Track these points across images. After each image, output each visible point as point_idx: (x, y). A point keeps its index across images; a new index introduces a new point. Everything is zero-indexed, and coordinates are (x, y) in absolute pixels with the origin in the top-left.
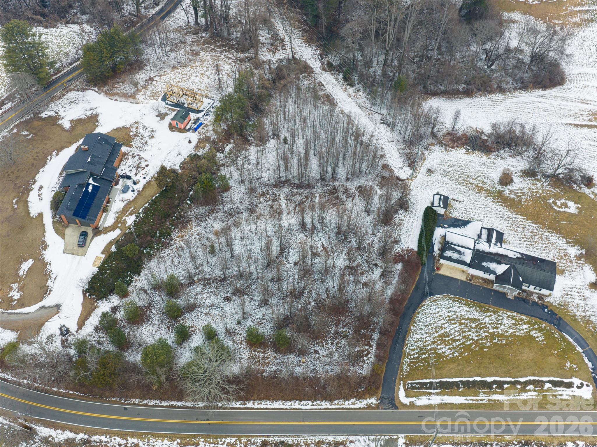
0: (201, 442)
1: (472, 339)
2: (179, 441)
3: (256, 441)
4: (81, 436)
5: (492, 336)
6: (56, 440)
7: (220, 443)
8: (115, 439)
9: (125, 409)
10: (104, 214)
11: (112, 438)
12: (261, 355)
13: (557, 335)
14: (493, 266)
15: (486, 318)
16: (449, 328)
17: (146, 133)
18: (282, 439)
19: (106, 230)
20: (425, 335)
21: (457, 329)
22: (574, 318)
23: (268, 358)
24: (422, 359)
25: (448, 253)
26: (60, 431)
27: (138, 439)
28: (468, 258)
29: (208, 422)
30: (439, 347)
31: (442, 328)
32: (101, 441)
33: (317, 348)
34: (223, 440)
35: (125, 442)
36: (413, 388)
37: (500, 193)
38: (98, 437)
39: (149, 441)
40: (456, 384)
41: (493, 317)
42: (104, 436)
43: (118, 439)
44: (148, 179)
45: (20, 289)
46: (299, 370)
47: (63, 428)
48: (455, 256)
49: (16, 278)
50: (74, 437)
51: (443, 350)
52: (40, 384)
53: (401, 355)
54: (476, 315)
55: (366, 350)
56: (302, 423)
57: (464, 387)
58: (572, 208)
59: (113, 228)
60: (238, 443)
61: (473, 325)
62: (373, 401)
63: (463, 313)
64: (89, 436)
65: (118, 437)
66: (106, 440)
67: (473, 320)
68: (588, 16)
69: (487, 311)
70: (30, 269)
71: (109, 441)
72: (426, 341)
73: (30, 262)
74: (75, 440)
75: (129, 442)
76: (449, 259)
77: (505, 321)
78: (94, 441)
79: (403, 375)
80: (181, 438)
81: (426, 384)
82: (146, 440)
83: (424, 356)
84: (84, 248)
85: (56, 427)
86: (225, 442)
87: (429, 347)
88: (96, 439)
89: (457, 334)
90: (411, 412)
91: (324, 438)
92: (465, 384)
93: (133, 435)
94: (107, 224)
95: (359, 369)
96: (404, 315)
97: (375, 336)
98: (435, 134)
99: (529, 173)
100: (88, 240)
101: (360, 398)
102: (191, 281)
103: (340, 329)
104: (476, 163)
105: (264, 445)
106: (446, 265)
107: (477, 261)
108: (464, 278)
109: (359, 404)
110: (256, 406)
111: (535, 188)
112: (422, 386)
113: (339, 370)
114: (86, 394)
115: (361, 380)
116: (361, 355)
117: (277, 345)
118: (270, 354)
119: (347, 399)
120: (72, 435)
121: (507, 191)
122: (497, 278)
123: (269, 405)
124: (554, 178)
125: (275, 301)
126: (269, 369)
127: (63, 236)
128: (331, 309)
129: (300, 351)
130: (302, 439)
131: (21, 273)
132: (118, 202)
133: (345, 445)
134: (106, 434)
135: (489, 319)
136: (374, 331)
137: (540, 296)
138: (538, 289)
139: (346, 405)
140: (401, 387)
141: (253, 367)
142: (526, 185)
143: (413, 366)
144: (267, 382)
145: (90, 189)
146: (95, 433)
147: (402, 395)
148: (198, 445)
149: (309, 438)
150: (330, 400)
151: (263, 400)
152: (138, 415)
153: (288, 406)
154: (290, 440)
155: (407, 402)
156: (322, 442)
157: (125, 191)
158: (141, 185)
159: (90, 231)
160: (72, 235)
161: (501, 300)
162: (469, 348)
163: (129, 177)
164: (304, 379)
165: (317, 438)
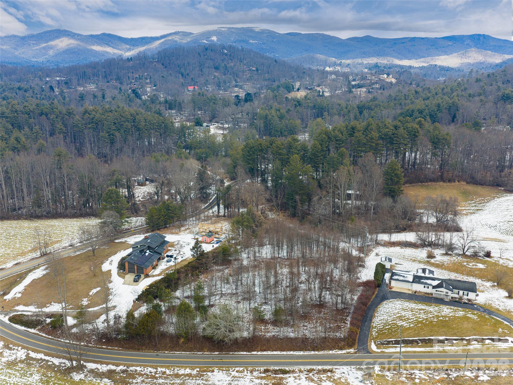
0: (216, 370)
1: (423, 318)
2: (198, 369)
3: (259, 369)
4: (122, 367)
5: (438, 317)
6: (101, 371)
7: (231, 370)
8: (147, 369)
9: (157, 355)
10: (153, 270)
11: (146, 369)
12: (263, 327)
13: (487, 316)
14: (429, 282)
15: (431, 309)
16: (403, 313)
17: (184, 244)
18: (280, 368)
19: (153, 276)
20: (386, 317)
21: (410, 314)
22: (498, 310)
23: (268, 329)
24: (386, 329)
25: (395, 277)
26: (105, 365)
27: (166, 368)
28: (411, 279)
29: (221, 360)
30: (398, 322)
31: (399, 313)
32: (136, 371)
33: (306, 324)
34: (234, 369)
35: (155, 370)
36: (383, 344)
37: (428, 262)
38: (134, 368)
39: (174, 369)
40: (416, 341)
41: (436, 308)
42: (139, 367)
43: (150, 369)
44: (184, 258)
45: (88, 300)
46: (292, 335)
47: (107, 364)
48: (401, 278)
49: (87, 295)
50: (115, 369)
51: (402, 324)
52: (94, 344)
53: (369, 328)
54: (423, 307)
55: (342, 325)
56: (297, 361)
57: (422, 343)
58: (481, 266)
59: (159, 275)
60: (245, 370)
61: (422, 312)
62: (352, 350)
63: (413, 307)
64: (127, 367)
65: (150, 367)
66: (140, 369)
67: (420, 310)
68: (471, 211)
69: (431, 306)
70: (97, 292)
71: (143, 370)
72: (388, 320)
73: (99, 289)
74: (116, 370)
75: (158, 370)
76: (397, 280)
77: (445, 310)
78: (131, 371)
79: (373, 337)
80: (200, 368)
81: (392, 341)
82: (172, 369)
83: (387, 327)
84: (137, 283)
85: (102, 363)
86: (235, 370)
87: (391, 323)
88: (132, 369)
89: (410, 316)
90: (383, 355)
91: (314, 367)
92: (423, 341)
93: (162, 367)
94: (154, 274)
95: (338, 334)
96: (369, 309)
97: (349, 319)
98: (378, 243)
99: (446, 254)
100: (141, 279)
101: (341, 349)
102: (211, 294)
103: (322, 315)
104: (409, 251)
105: (266, 371)
106: (396, 286)
107: (417, 279)
108: (410, 292)
109: (340, 352)
110: (259, 353)
111: (452, 259)
112: (389, 343)
113: (323, 335)
114: (128, 349)
115: (340, 340)
116: (339, 327)
117: (275, 323)
118: (270, 327)
119: (331, 349)
120: (113, 367)
121: (432, 261)
122: (434, 287)
123: (269, 353)
124: (464, 255)
125: (273, 302)
126: (269, 334)
127: (124, 278)
128: (314, 306)
129: (292, 326)
130: (296, 368)
131: (91, 294)
132: (163, 266)
133: (331, 371)
134: (140, 366)
135: (433, 309)
136: (347, 316)
137: (469, 300)
138: (466, 292)
139: (331, 352)
140: (373, 343)
141: (256, 334)
142: (446, 259)
143: (381, 333)
144: (268, 340)
145: (147, 254)
146: (133, 366)
147: (374, 347)
148: (213, 371)
149: (302, 368)
150: (318, 350)
151: (265, 351)
152: (167, 357)
153: (285, 353)
154: (287, 369)
155: (379, 351)
156: (313, 370)
157: (168, 261)
158: (180, 260)
159: (143, 276)
160: (130, 277)
161: (440, 301)
162: (421, 322)
163: (171, 256)
164: (296, 339)
165: (309, 367)
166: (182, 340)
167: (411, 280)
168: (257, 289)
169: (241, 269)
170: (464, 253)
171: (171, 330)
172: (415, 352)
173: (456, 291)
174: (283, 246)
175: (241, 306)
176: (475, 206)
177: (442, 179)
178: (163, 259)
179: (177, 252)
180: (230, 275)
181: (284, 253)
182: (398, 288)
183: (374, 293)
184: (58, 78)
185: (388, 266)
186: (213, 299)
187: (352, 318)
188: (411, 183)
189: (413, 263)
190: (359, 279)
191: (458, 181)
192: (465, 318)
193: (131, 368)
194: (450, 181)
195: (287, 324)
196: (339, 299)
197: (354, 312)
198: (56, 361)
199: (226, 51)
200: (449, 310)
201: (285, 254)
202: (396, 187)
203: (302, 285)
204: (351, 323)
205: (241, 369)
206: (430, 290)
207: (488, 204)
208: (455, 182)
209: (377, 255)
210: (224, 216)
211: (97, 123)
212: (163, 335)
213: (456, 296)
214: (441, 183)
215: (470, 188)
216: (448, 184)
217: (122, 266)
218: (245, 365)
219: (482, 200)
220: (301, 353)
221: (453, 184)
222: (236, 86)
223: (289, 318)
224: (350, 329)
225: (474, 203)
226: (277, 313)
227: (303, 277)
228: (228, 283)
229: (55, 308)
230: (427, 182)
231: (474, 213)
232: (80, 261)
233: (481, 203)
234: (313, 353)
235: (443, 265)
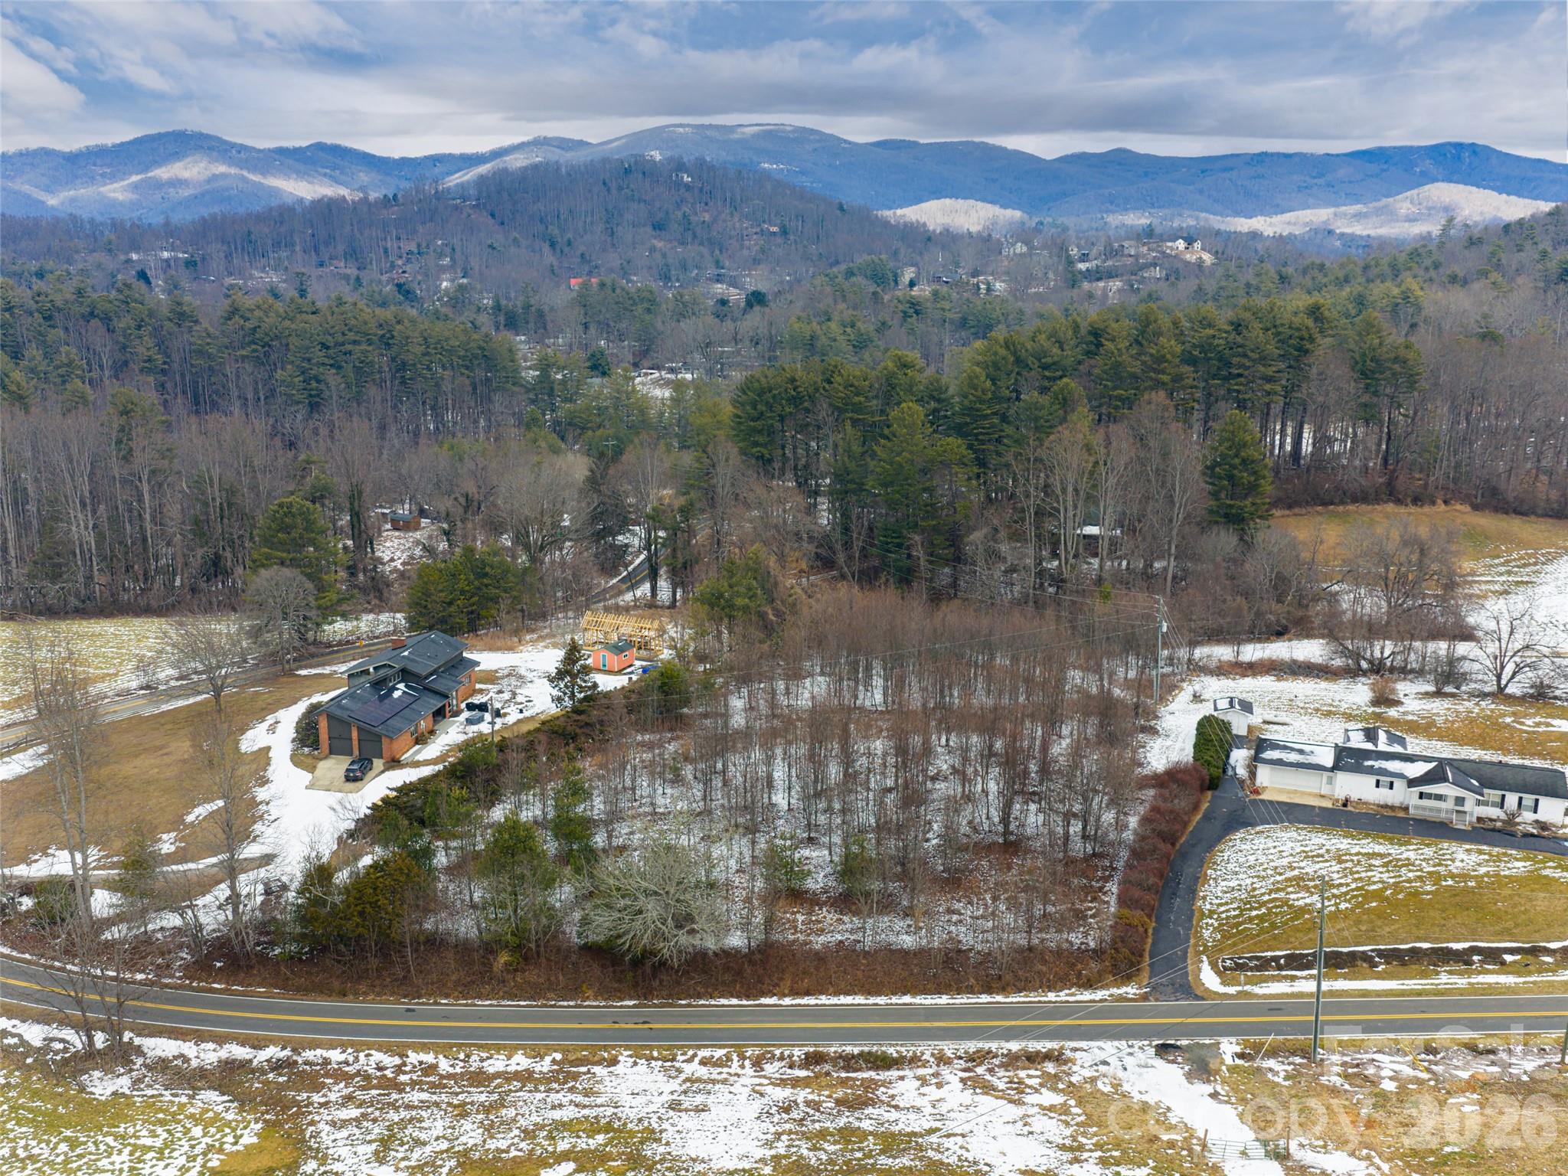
0: (624, 1057)
1: (1383, 882)
2: (558, 1056)
3: (786, 1053)
4: (272, 1052)
5: (1436, 877)
6: (194, 1063)
7: (680, 1058)
8: (367, 1055)
9: (408, 1010)
10: (417, 747)
11: (362, 1055)
12: (800, 918)
14: (1392, 766)
15: (1409, 853)
16: (1310, 869)
18: (866, 1049)
19: (417, 764)
20: (1249, 881)
21: (1335, 868)
23: (819, 922)
24: (1251, 920)
25: (1270, 754)
26: (211, 1046)
27: (436, 1053)
28: (1327, 758)
29: (646, 1026)
30: (1292, 896)
31: (1293, 869)
32: (326, 1062)
33: (958, 906)
34: (691, 1053)
35: (397, 1061)
36: (1240, 967)
37: (1377, 715)
38: (319, 1052)
39: (468, 1056)
40: (1365, 957)
41: (1428, 852)
42: (339, 1050)
43: (378, 1056)
44: (527, 714)
45: (179, 839)
46: (908, 941)
47: (221, 1040)
48: (1293, 757)
49: (177, 824)
50: (248, 1057)
51: (1308, 901)
52: (180, 978)
53: (1190, 916)
54: (1379, 849)
55: (1090, 909)
56: (927, 1024)
57: (1387, 963)
59: (434, 762)
60: (735, 1057)
61: (1377, 862)
62: (1130, 990)
63: (1342, 847)
64: (294, 1050)
65: (379, 1050)
66: (342, 1057)
67: (1370, 856)
68: (1497, 587)
69: (1408, 843)
70: (213, 814)
71: (351, 1059)
72: (1254, 889)
73: (219, 804)
74: (251, 1061)
75: (408, 1060)
76: (1279, 763)
77: (1461, 855)
78: (306, 1063)
79: (1205, 946)
80: (565, 1051)
81: (1276, 959)
82: (462, 1056)
83: (1254, 913)
84: (358, 784)
85: (200, 1038)
86: (695, 1055)
87: (1266, 898)
88: (311, 1058)
89: (1335, 876)
90: (1245, 1005)
91: (993, 1046)
92: (1390, 956)
93: (424, 1048)
94: (420, 757)
95: (1076, 938)
96: (1184, 855)
97: (1113, 887)
98: (1199, 669)
99: (1439, 694)
100: (371, 774)
101: (1089, 984)
102: (614, 817)
103: (1012, 876)
104: (1304, 688)
105: (813, 1060)
106: (1272, 783)
107: (1348, 759)
108: (1328, 804)
109: (1087, 996)
110: (787, 1001)
111: (1460, 708)
112: (1264, 964)
113: (1021, 940)
114: (304, 991)
115: (1083, 953)
116: (1080, 916)
117: (845, 902)
118: (827, 916)
119: (1051, 988)
120: (240, 1052)
121: (1393, 712)
122: (1412, 783)
123: (824, 1000)
124: (1500, 694)
125: (837, 839)
126: (822, 939)
127: (311, 769)
128: (985, 849)
129: (907, 913)
130: (926, 1049)
131: (190, 818)
132: (453, 734)
133: (1056, 1057)
134: (344, 1047)
135: (1416, 853)
136: (1106, 879)
137: (1543, 826)
138: (1529, 799)
139: (1052, 996)
140: (1206, 967)
141: (776, 937)
142: (1439, 707)
143: (1230, 930)
144: (820, 958)
145: (397, 694)
146: (314, 1045)
147: (1210, 979)
148: (614, 1062)
149: (948, 1048)
150: (1003, 990)
151: (808, 993)
152: (446, 1017)
153: (881, 1000)
154: (892, 1051)
155: (1232, 990)
156: (989, 1054)
157: (470, 722)
158: (513, 716)
159: (378, 764)
160: (335, 767)
161: (1437, 830)
162: (1378, 895)
163: (483, 707)
164: (921, 953)
165: (972, 1046)
166: (504, 958)
167: (1329, 763)
168: (780, 799)
169: (723, 743)
170: (1501, 689)
171: (466, 927)
172: (1365, 993)
173: (1493, 794)
174: (869, 676)
175: (718, 850)
176: (1509, 573)
177: (1391, 493)
178: (457, 714)
179: (506, 696)
180: (687, 759)
181: (875, 696)
182: (1281, 791)
183: (1196, 807)
184: (166, 255)
185: (1240, 725)
186: (623, 829)
187: (1125, 884)
188: (1290, 507)
189: (1326, 722)
190: (1141, 765)
191: (1446, 502)
192: (1535, 880)
193: (309, 1055)
194: (1417, 500)
195: (887, 905)
196: (1076, 827)
197: (1129, 866)
198: (34, 1034)
199: (687, 179)
200: (1474, 857)
201: (879, 697)
203: (940, 786)
204: (1122, 901)
205: (719, 1053)
206: (1399, 795)
207: (1549, 568)
208: (1433, 503)
209: (1197, 698)
210: (673, 605)
211: (267, 344)
212: (434, 943)
213: (1494, 812)
214: (1390, 507)
215: (1486, 521)
216: (1413, 509)
217: (307, 735)
218: (737, 1041)
219: (1530, 556)
220: (944, 1000)
221: (1427, 509)
222: (719, 279)
223: (893, 886)
224: (1119, 917)
225: (1502, 564)
226: (850, 869)
227: (943, 763)
228: (677, 780)
229: (59, 864)
230: (1342, 503)
231: (1506, 592)
233: (1525, 566)
234: (985, 998)
235: (1432, 724)
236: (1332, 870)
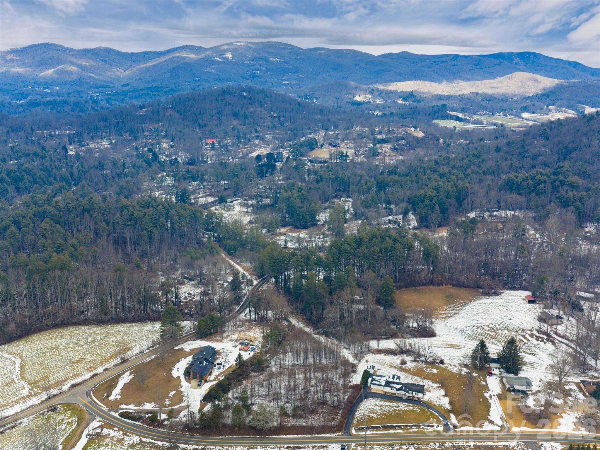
0: (258, 447)
1: (386, 412)
3: (284, 446)
4: (201, 447)
5: (396, 410)
7: (267, 447)
9: (221, 438)
10: (210, 376)
11: (216, 447)
12: (286, 419)
13: (426, 410)
14: (395, 386)
15: (393, 405)
16: (375, 408)
17: (228, 352)
18: (297, 445)
19: (210, 381)
20: (364, 411)
22: (435, 405)
23: (289, 420)
25: (374, 382)
27: (228, 447)
30: (371, 415)
31: (372, 408)
33: (313, 417)
34: (269, 446)
36: (359, 429)
37: (400, 367)
38: (209, 447)
40: (379, 427)
41: (396, 405)
43: (219, 447)
44: (230, 365)
45: (169, 401)
46: (304, 424)
47: (192, 445)
48: (377, 383)
49: (168, 397)
51: (373, 416)
52: (180, 432)
53: (353, 418)
54: (388, 404)
55: (336, 417)
56: (307, 441)
58: (435, 371)
59: (214, 380)
60: (276, 447)
62: (340, 434)
63: (382, 403)
64: (205, 446)
66: (213, 448)
67: (386, 406)
68: (449, 315)
69: (393, 403)
70: (174, 394)
72: (365, 413)
73: (174, 392)
76: (375, 384)
77: (402, 406)
79: (354, 425)
80: (249, 446)
81: (365, 427)
82: (232, 447)
83: (363, 418)
84: (200, 387)
85: (189, 444)
87: (366, 415)
90: (358, 436)
91: (317, 445)
92: (383, 427)
93: (226, 446)
94: (211, 379)
95: (333, 423)
96: (354, 405)
97: (340, 412)
98: (370, 351)
99: (415, 361)
100: (202, 384)
101: (334, 433)
102: (252, 396)
103: (324, 410)
104: (389, 358)
105: (288, 447)
106: (374, 388)
107: (388, 384)
108: (382, 393)
109: (333, 435)
110: (284, 436)
111: (417, 366)
112: (363, 428)
113: (323, 424)
114: (202, 434)
115: (334, 427)
116: (334, 418)
117: (294, 416)
118: (291, 419)
119: (328, 433)
120: (196, 447)
121: (404, 367)
122: (397, 390)
123: (290, 436)
124: (426, 362)
125: (293, 401)
126: (290, 424)
127: (190, 383)
128: (319, 404)
129: (305, 418)
130: (306, 445)
131: (170, 396)
132: (216, 372)
133: (326, 447)
134: (213, 446)
135: (394, 405)
136: (340, 411)
137: (418, 398)
138: (417, 393)
139: (327, 435)
140: (353, 429)
141: (282, 423)
142: (413, 365)
143: (359, 422)
144: (290, 428)
145: (204, 364)
146: (208, 445)
147: (353, 431)
148: (257, 448)
149: (310, 445)
150: (320, 434)
151: (288, 434)
152: (228, 440)
153: (299, 436)
154: (301, 446)
155: (356, 433)
156: (316, 446)
157: (219, 369)
158: (227, 367)
159: (203, 381)
160: (195, 382)
161: (400, 399)
162: (385, 415)
163: (221, 364)
164: (307, 427)
165: (313, 445)
166: (237, 429)
167: (384, 384)
168: (282, 392)
169: (272, 375)
170: (426, 360)
171: (229, 422)
172: (377, 434)
173: (411, 392)
174: (300, 354)
175: (272, 404)
176: (454, 310)
177: (431, 282)
178: (215, 366)
179: (224, 360)
180: (264, 380)
181: (301, 361)
182: (375, 389)
183: (358, 394)
185: (372, 371)
186: (253, 399)
187: (343, 412)
188: (406, 288)
189: (390, 369)
190: (350, 382)
191: (446, 285)
192: (413, 411)
193: (207, 447)
194: (438, 285)
195: (301, 417)
196: (336, 399)
197: (345, 408)
198: (160, 443)
199: (245, 94)
200: (404, 406)
201: (302, 362)
202: (390, 298)
203: (313, 388)
204: (342, 416)
205: (274, 446)
206: (394, 391)
207: (464, 308)
208: (442, 285)
209: (367, 361)
210: (255, 321)
211: (135, 221)
212: (225, 425)
213: (411, 395)
214: (431, 287)
215: (454, 291)
216: (437, 287)
217: (187, 373)
218: (276, 444)
219: (461, 303)
220: (310, 436)
221: (441, 287)
223: (303, 412)
224: (340, 420)
225: (453, 307)
226: (295, 409)
227: (313, 382)
228: (262, 386)
229: (148, 406)
230: (420, 286)
231: (451, 317)
232: (153, 367)
233: (459, 307)
234: (316, 435)
235: (410, 370)
236: (378, 409)
